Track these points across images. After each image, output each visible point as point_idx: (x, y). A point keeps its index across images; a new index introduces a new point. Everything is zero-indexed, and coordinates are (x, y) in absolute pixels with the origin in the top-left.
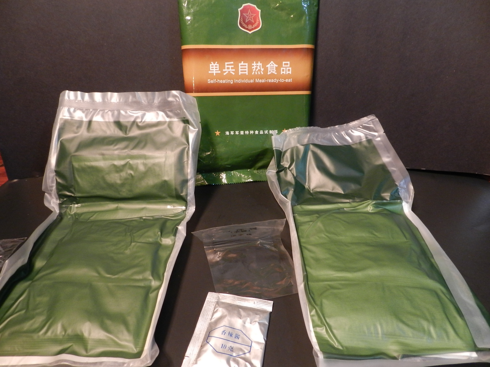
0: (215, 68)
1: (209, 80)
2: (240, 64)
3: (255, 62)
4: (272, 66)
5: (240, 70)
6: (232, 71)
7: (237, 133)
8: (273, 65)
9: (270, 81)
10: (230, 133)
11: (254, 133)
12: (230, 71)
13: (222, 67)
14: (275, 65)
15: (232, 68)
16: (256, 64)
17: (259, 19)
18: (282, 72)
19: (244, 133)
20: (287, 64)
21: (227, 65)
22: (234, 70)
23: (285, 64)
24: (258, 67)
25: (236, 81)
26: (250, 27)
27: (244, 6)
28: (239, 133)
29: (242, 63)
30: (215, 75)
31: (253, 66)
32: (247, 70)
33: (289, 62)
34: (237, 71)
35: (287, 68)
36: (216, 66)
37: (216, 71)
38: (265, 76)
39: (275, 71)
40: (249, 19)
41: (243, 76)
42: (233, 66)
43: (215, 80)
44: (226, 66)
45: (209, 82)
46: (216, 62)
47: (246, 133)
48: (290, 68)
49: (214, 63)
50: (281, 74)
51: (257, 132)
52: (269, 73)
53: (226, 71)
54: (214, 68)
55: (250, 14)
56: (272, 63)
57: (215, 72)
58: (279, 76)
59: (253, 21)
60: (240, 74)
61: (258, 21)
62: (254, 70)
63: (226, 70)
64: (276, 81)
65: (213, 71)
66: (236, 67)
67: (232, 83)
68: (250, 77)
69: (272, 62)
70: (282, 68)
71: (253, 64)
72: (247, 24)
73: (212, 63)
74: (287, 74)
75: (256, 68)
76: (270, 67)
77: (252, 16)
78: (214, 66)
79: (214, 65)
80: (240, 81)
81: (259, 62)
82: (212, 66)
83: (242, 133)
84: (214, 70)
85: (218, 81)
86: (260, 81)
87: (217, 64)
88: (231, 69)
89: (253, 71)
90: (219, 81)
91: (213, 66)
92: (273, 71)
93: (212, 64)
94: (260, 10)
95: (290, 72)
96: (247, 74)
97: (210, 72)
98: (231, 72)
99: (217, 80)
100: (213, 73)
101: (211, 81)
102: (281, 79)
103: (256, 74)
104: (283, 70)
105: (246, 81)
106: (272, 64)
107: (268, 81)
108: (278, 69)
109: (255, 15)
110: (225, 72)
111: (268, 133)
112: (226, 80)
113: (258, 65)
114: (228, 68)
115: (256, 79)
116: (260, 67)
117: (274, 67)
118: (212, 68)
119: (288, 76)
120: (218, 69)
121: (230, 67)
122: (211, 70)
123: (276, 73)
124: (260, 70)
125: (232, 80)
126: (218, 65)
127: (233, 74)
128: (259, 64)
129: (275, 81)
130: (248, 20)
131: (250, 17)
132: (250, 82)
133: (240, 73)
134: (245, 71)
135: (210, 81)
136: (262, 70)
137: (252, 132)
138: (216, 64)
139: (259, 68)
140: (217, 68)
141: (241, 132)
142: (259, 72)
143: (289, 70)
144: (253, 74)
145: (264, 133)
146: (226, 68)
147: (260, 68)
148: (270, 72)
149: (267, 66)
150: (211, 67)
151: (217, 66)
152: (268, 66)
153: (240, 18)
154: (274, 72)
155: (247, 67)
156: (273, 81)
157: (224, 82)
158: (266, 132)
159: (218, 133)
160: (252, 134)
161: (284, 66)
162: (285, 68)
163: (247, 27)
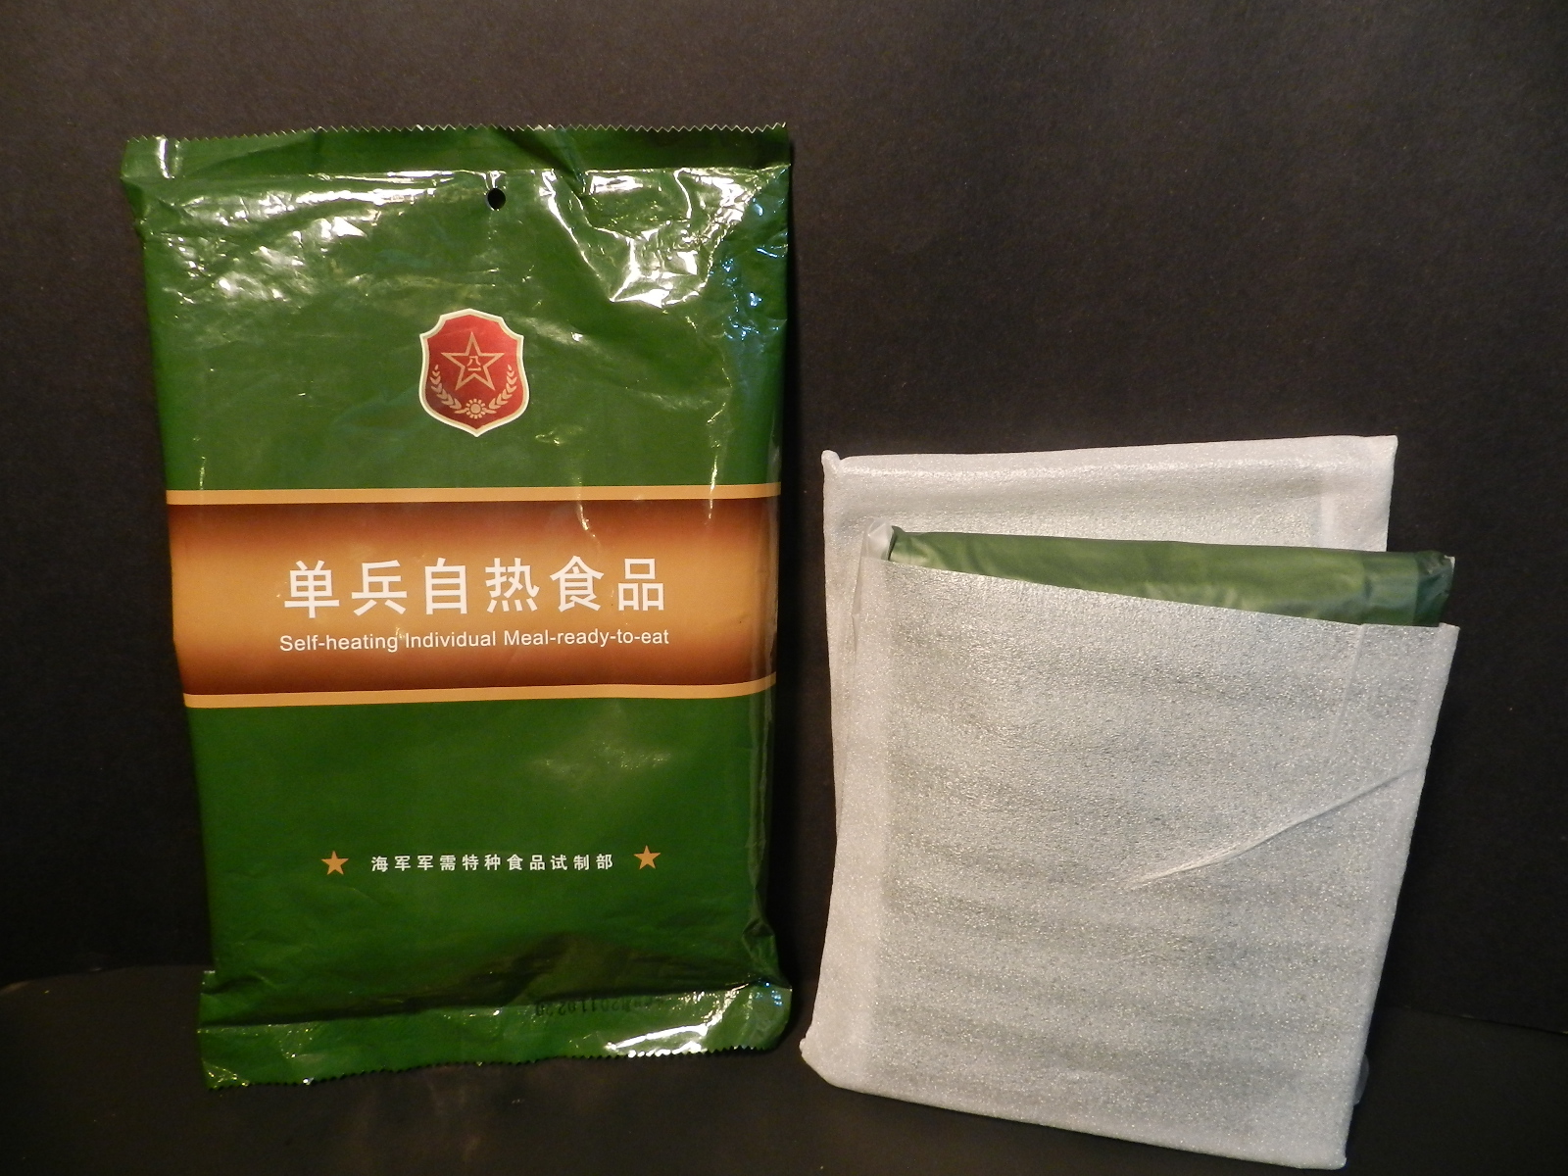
0: (317, 588)
2: (429, 570)
3: (497, 561)
4: (576, 575)
5: (430, 593)
6: (392, 599)
7: (424, 862)
8: (582, 571)
9: (569, 638)
10: (391, 863)
11: (504, 864)
12: (385, 599)
13: (346, 583)
14: (591, 574)
16: (503, 569)
17: (517, 374)
18: (622, 604)
19: (459, 862)
20: (645, 569)
21: (372, 572)
22: (403, 594)
23: (635, 569)
24: (516, 584)
26: (476, 409)
27: (448, 324)
28: (436, 862)
29: (441, 565)
30: (312, 615)
31: (492, 576)
32: (462, 592)
33: (651, 562)
34: (416, 601)
35: (646, 587)
36: (316, 578)
37: (317, 599)
38: (548, 616)
39: (593, 597)
40: (474, 375)
41: (446, 621)
42: (397, 579)
43: (314, 640)
44: (367, 579)
45: (287, 646)
46: (321, 563)
47: (466, 864)
48: (660, 587)
49: (311, 567)
50: (621, 608)
51: (515, 862)
52: (563, 607)
53: (366, 600)
55: (473, 352)
56: (576, 564)
58: (609, 618)
59: (490, 384)
60: (429, 612)
61: (512, 382)
63: (366, 594)
64: (596, 641)
65: (306, 599)
66: (412, 582)
69: (576, 559)
70: (622, 587)
71: (488, 570)
73: (300, 564)
74: (645, 608)
75: (506, 586)
76: (567, 580)
77: (484, 360)
78: (311, 578)
79: (311, 574)
80: (430, 641)
81: (518, 561)
82: (299, 578)
83: (448, 862)
84: (311, 594)
85: (328, 641)
86: (526, 640)
89: (489, 599)
90: (331, 643)
91: (305, 578)
93: (299, 569)
94: (522, 337)
95: (660, 604)
96: (464, 611)
97: (288, 604)
98: (389, 603)
99: (322, 639)
100: (307, 610)
101: (296, 644)
102: (619, 633)
103: (506, 608)
104: (628, 595)
105: (463, 641)
106: (576, 569)
107: (562, 638)
109: (498, 356)
110: (363, 601)
111: (565, 868)
112: (365, 639)
113: (512, 574)
115: (506, 633)
117: (585, 580)
118: (299, 589)
120: (328, 592)
121: (385, 580)
122: (294, 593)
123: (596, 607)
124: (522, 594)
126: (328, 573)
127: (401, 610)
128: (518, 567)
129: (593, 638)
130: (468, 380)
131: (474, 365)
132: (477, 644)
134: (457, 599)
135: (289, 644)
136: (533, 591)
137: (492, 861)
138: (318, 571)
140: (323, 588)
143: (653, 594)
144: (491, 609)
145: (548, 865)
146: (366, 587)
147: (520, 587)
148: (568, 600)
149: (554, 577)
150: (294, 584)
151: (322, 578)
152: (561, 575)
153: (430, 375)
154: (585, 602)
155: (462, 581)
156: (583, 639)
157: (357, 644)
158: (559, 863)
159: (335, 864)
160: (492, 867)
161: (629, 575)
162: (635, 587)
163: (463, 408)
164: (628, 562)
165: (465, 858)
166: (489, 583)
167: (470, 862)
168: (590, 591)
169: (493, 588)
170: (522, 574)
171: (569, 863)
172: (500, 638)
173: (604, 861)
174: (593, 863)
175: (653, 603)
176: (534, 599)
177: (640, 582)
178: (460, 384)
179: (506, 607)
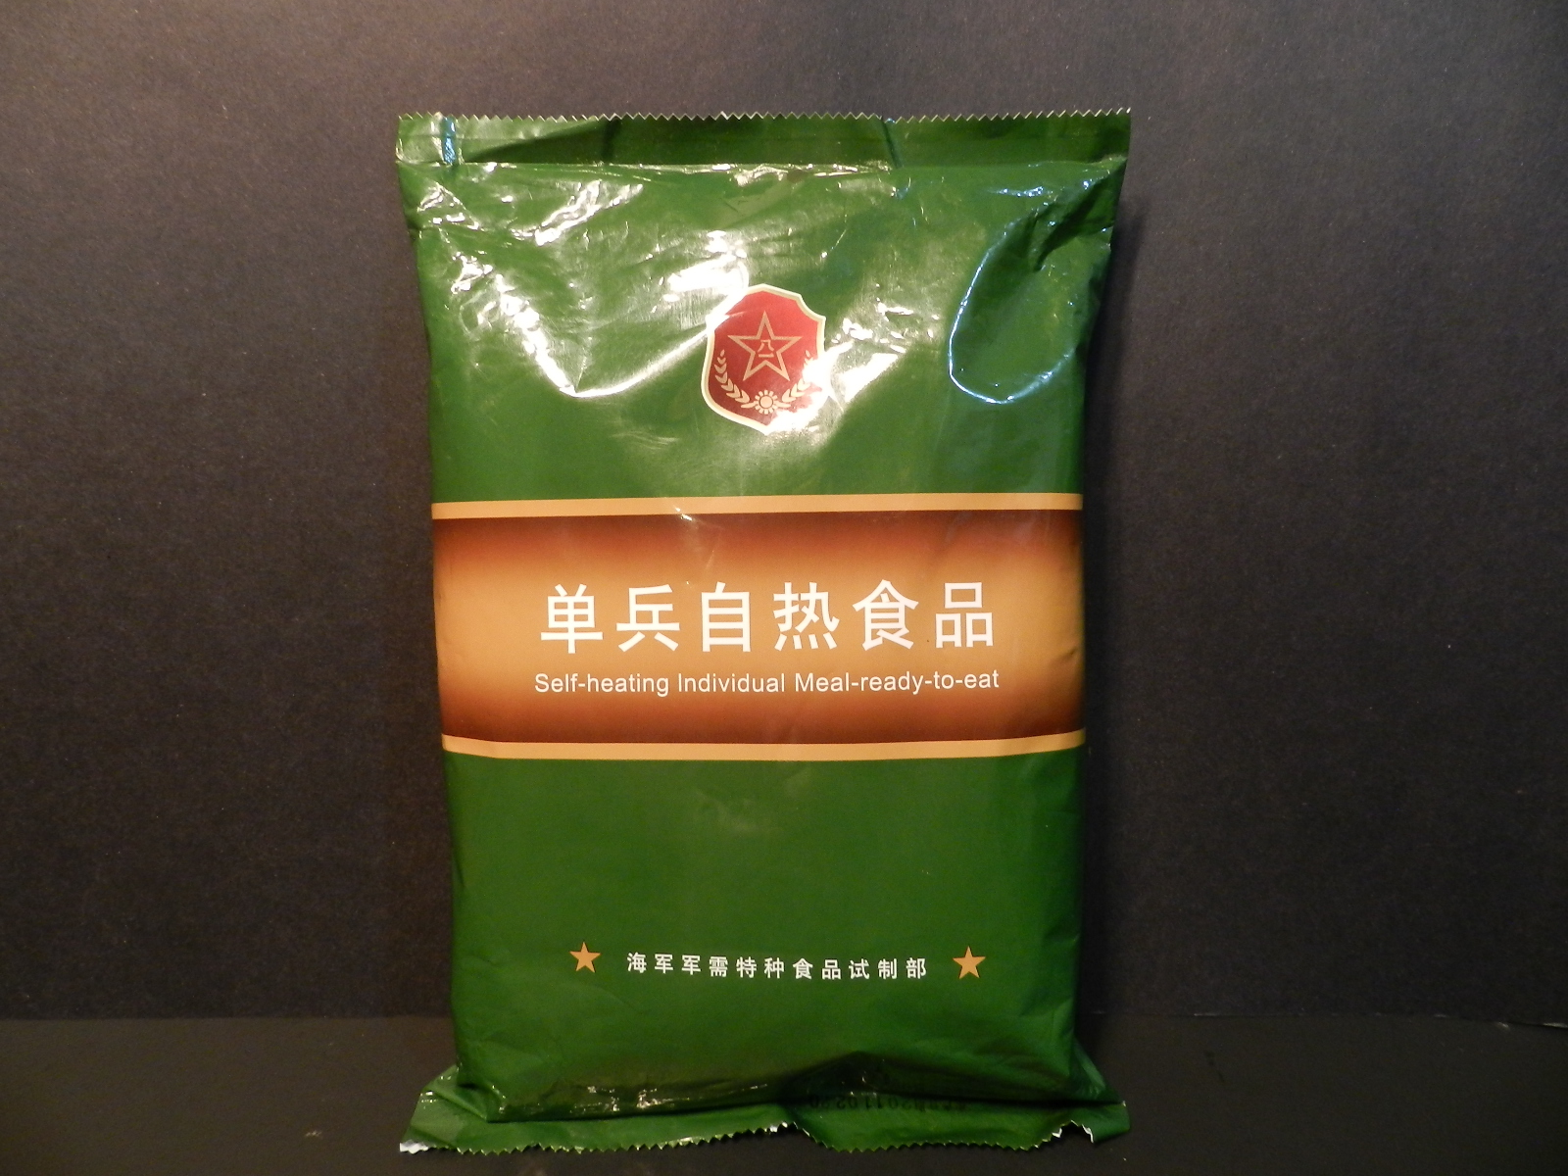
1: (541, 679)
15: (664, 617)
25: (685, 684)
54: (571, 618)
57: (571, 637)
62: (785, 627)
67: (664, 693)
68: (760, 661)
72: (752, 387)
87: (584, 594)
88: (661, 621)
92: (893, 631)
108: (920, 623)
114: (646, 617)
116: (818, 610)
119: (976, 658)
125: (666, 681)
133: (708, 642)
139: (811, 615)
141: (713, 960)
142: (813, 639)
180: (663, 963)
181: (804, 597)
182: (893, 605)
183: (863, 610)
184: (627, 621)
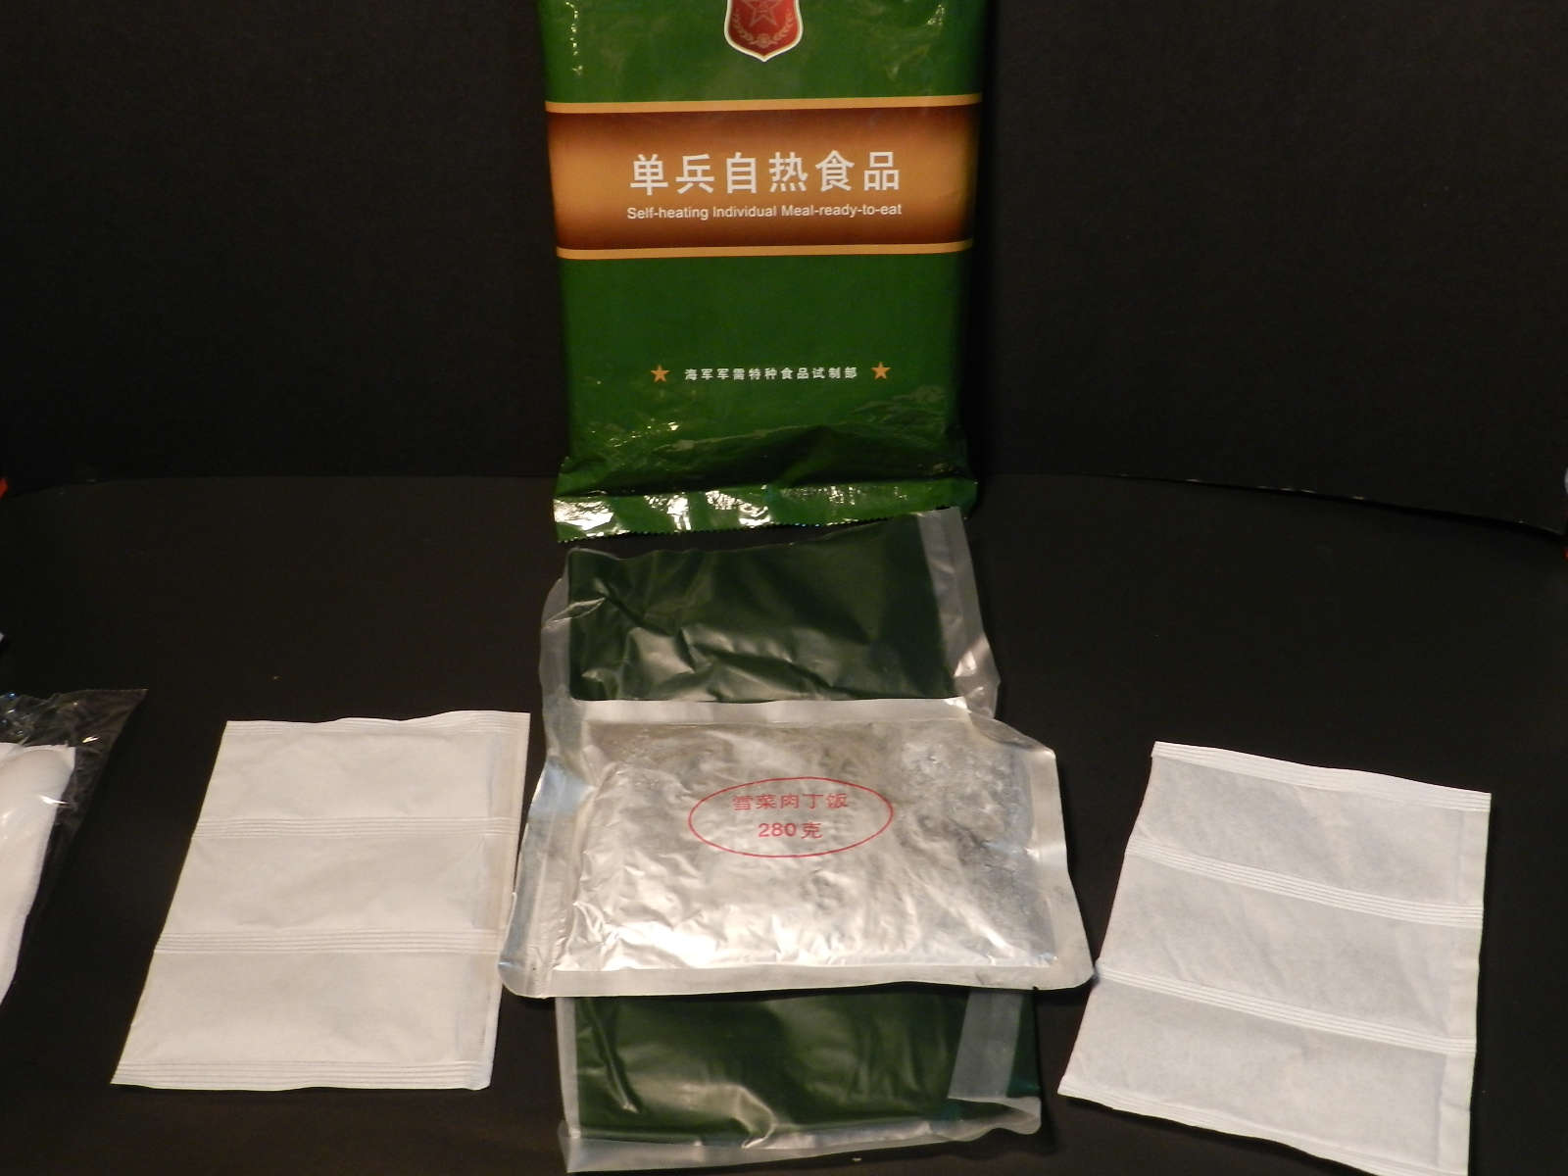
0: (654, 174)
1: (631, 211)
2: (730, 161)
3: (778, 154)
4: (835, 164)
5: (730, 178)
6: (704, 182)
7: (723, 373)
8: (839, 162)
9: (828, 211)
10: (699, 374)
11: (779, 375)
12: (699, 182)
13: (672, 170)
14: (846, 164)
15: (705, 173)
16: (782, 161)
17: (794, 14)
18: (867, 186)
19: (746, 374)
20: (884, 159)
21: (691, 163)
22: (711, 179)
23: (878, 159)
25: (717, 212)
26: (764, 41)
28: (730, 374)
29: (738, 158)
30: (649, 193)
31: (773, 165)
32: (753, 177)
33: (890, 154)
34: (720, 183)
35: (886, 172)
36: (652, 166)
38: (814, 196)
39: (846, 181)
40: (763, 16)
41: (742, 198)
42: (707, 167)
43: (651, 211)
44: (687, 168)
45: (632, 215)
46: (655, 156)
47: (751, 375)
48: (896, 172)
49: (648, 159)
51: (787, 373)
52: (825, 188)
53: (686, 183)
54: (648, 174)
56: (834, 157)
57: (649, 186)
58: (857, 197)
59: (774, 22)
60: (730, 191)
61: (790, 20)
62: (776, 178)
63: (686, 178)
64: (848, 213)
65: (645, 181)
66: (719, 171)
67: (705, 218)
68: (763, 198)
69: (834, 153)
70: (867, 173)
71: (771, 161)
72: (755, 31)
73: (641, 156)
74: (884, 189)
75: (784, 173)
76: (828, 168)
77: (770, 5)
78: (648, 167)
79: (648, 164)
80: (731, 212)
81: (792, 154)
82: (640, 167)
83: (739, 374)
84: (649, 178)
85: (661, 211)
86: (797, 212)
87: (657, 160)
88: (703, 175)
89: (771, 183)
90: (663, 213)
91: (644, 167)
92: (839, 181)
95: (895, 185)
96: (754, 191)
97: (633, 185)
98: (702, 185)
99: (656, 210)
100: (645, 189)
101: (639, 214)
102: (864, 207)
104: (872, 179)
105: (753, 212)
106: (834, 160)
107: (823, 211)
108: (855, 176)
109: (780, 1)
110: (683, 184)
111: (823, 377)
112: (686, 210)
113: (788, 164)
114: (693, 173)
116: (795, 169)
117: (840, 168)
118: (640, 174)
119: (888, 197)
120: (660, 177)
121: (699, 168)
122: (637, 178)
123: (848, 188)
124: (795, 179)
125: (706, 211)
126: (660, 163)
127: (710, 190)
128: (793, 159)
129: (845, 211)
130: (758, 20)
131: (763, 8)
132: (763, 215)
133: (731, 188)
134: (748, 182)
135: (634, 214)
136: (803, 177)
137: (770, 373)
138: (653, 161)
139: (791, 171)
140: (656, 174)
141: (736, 371)
142: (792, 185)
143: (891, 178)
144: (773, 189)
145: (811, 375)
146: (686, 173)
147: (794, 173)
148: (828, 183)
149: (818, 166)
150: (637, 171)
151: (655, 167)
152: (823, 165)
153: (732, 15)
154: (840, 185)
155: (752, 169)
156: (838, 211)
157: (680, 214)
158: (818, 373)
159: (660, 374)
160: (770, 377)
161: (873, 164)
162: (877, 173)
163: (755, 40)
164: (873, 155)
165: (751, 371)
166: (772, 171)
167: (755, 373)
168: (844, 176)
169: (774, 174)
170: (796, 164)
171: (826, 373)
172: (779, 210)
173: (851, 373)
174: (842, 373)
175: (891, 185)
176: (805, 182)
177: (881, 169)
178: (753, 22)
179: (783, 188)
180: (707, 373)
181: (787, 160)
182: (839, 165)
183: (821, 169)
184: (682, 176)
